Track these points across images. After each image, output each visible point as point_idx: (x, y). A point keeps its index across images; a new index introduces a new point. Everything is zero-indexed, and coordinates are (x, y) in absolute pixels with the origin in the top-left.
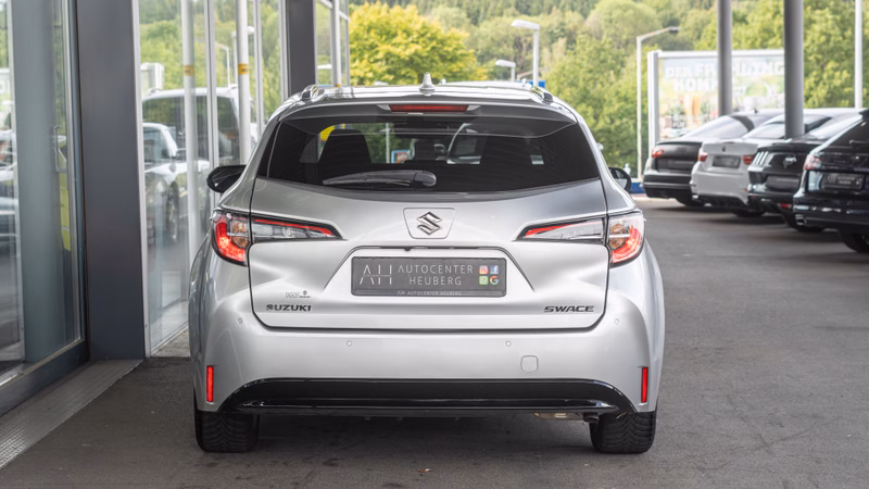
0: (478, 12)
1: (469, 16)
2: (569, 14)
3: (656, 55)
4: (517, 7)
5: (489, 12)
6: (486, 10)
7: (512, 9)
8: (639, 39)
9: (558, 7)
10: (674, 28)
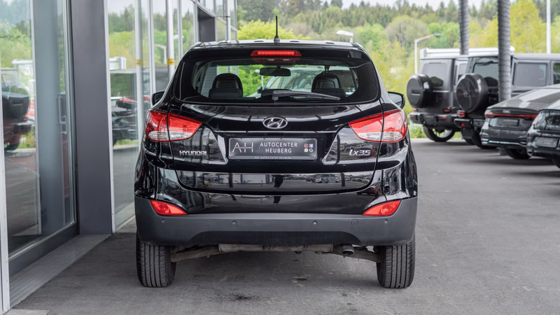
0: (319, 24)
1: (313, 27)
2: (375, 25)
3: (425, 51)
4: (343, 22)
5: (326, 25)
6: (324, 23)
7: (340, 23)
8: (416, 41)
9: (368, 21)
10: (438, 34)
